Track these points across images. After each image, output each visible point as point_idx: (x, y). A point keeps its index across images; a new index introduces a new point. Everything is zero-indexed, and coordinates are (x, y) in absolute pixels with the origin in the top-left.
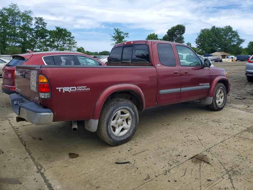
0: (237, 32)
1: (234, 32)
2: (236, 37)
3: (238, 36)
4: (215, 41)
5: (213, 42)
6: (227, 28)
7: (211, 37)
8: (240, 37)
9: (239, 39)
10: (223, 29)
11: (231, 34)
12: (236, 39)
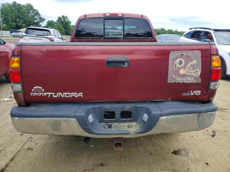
0: (38, 11)
1: (35, 10)
2: (38, 15)
3: (39, 15)
4: (19, 17)
5: (16, 18)
6: (28, 6)
7: (14, 12)
8: (41, 16)
9: (40, 18)
10: (24, 6)
11: (33, 13)
12: (38, 18)
